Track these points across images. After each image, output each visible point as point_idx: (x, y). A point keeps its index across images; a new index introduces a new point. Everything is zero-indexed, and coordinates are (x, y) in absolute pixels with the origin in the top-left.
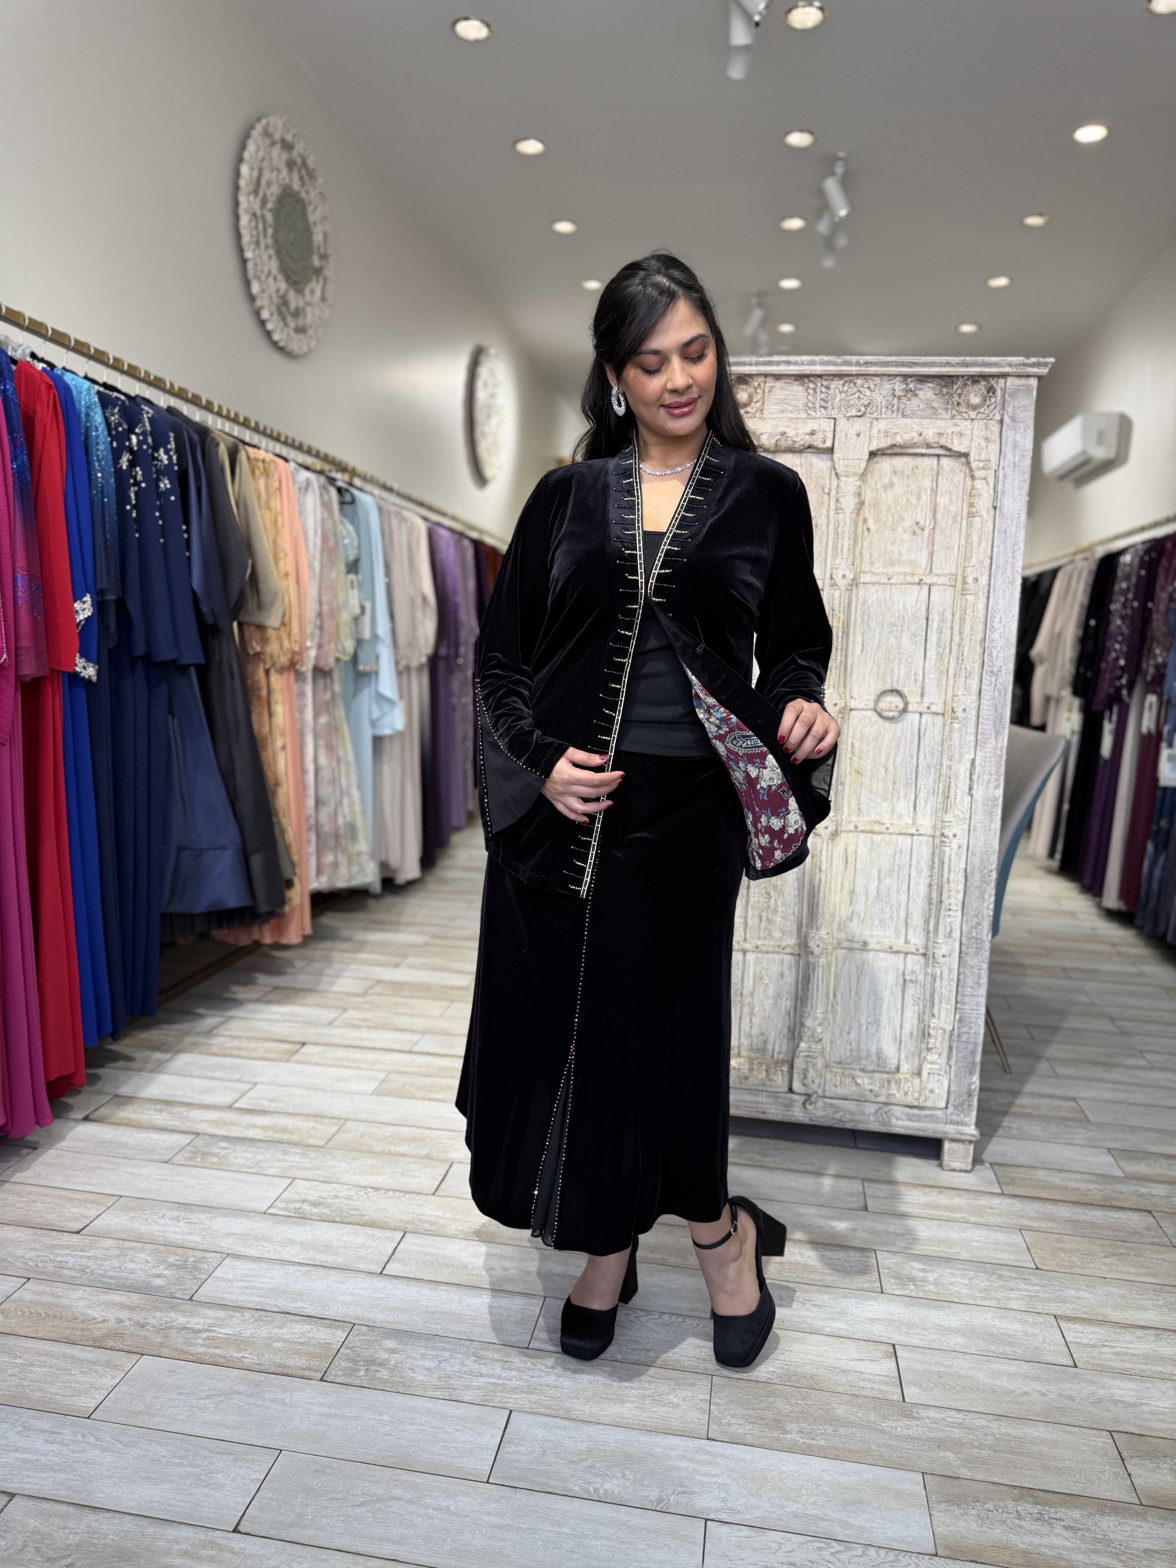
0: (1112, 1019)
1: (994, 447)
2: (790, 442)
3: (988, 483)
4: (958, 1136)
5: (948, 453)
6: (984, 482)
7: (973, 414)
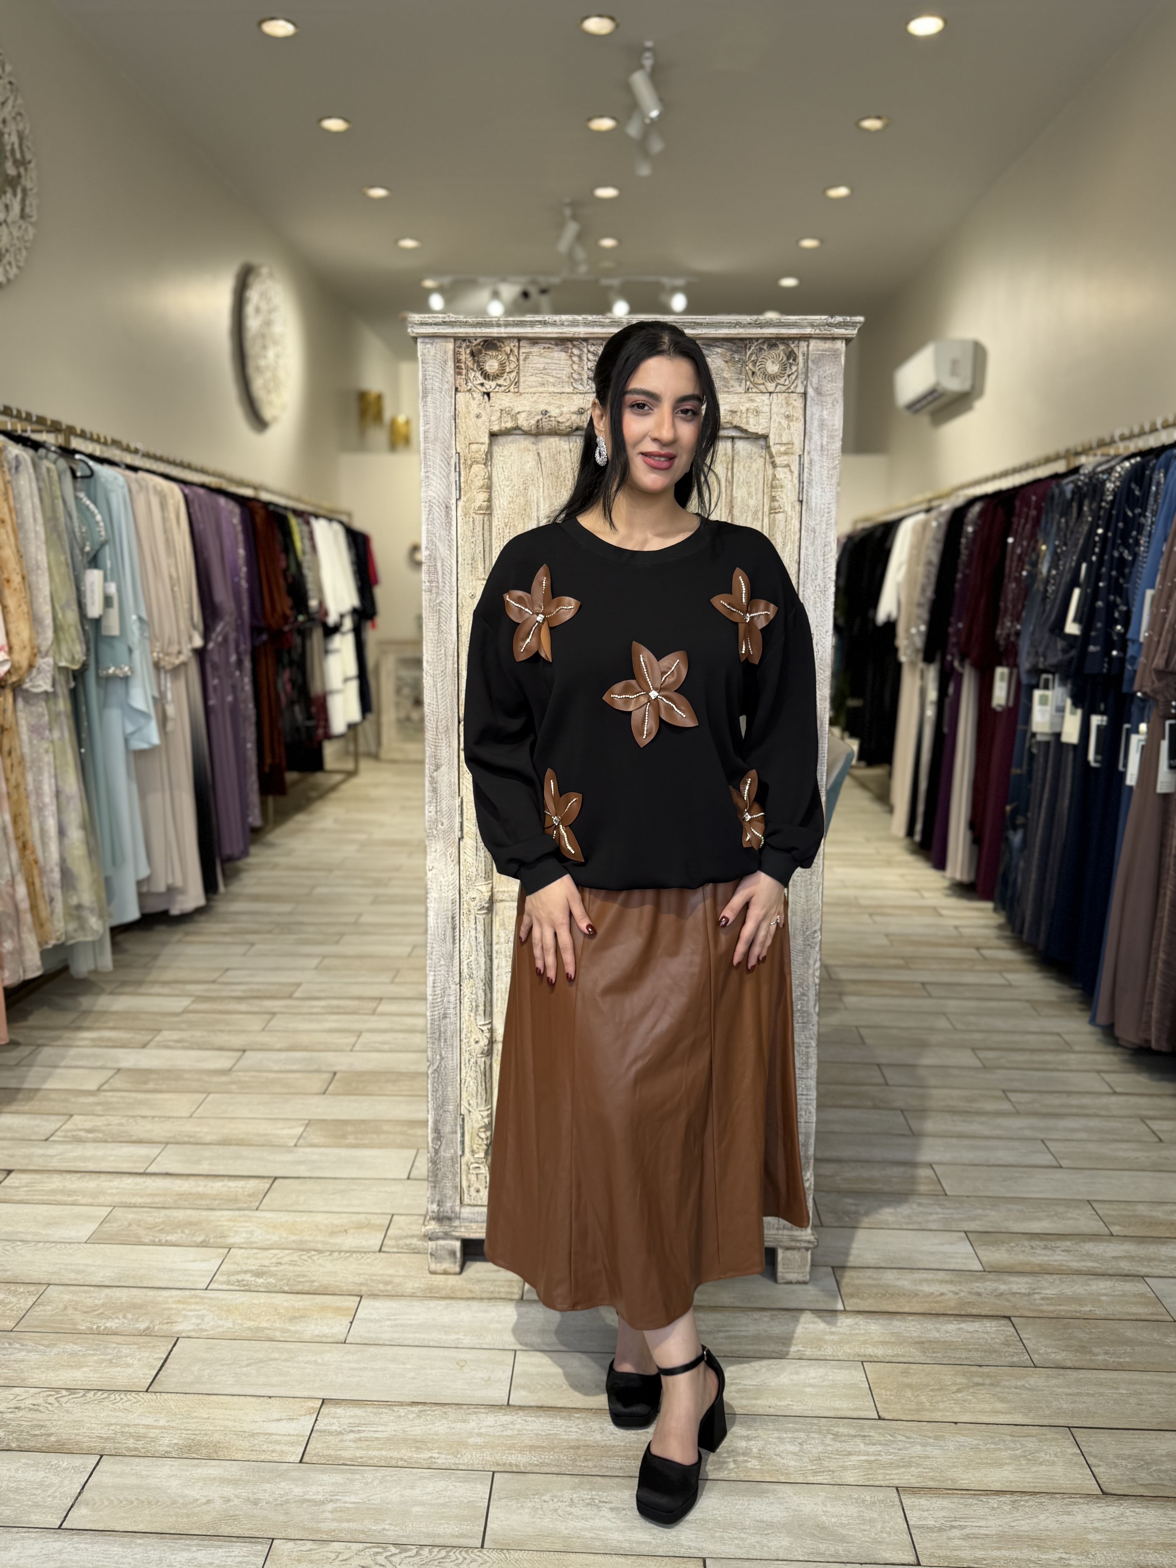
0: (973, 1049)
1: (798, 426)
2: (554, 423)
3: (791, 472)
4: (793, 1244)
5: (743, 435)
6: (786, 470)
7: (771, 386)
